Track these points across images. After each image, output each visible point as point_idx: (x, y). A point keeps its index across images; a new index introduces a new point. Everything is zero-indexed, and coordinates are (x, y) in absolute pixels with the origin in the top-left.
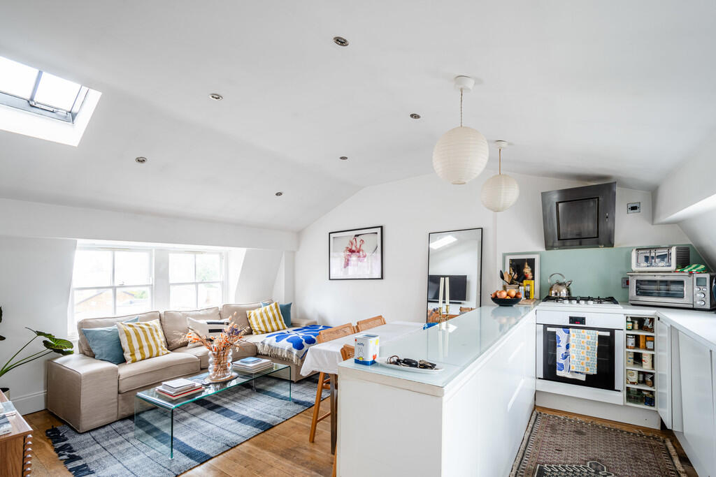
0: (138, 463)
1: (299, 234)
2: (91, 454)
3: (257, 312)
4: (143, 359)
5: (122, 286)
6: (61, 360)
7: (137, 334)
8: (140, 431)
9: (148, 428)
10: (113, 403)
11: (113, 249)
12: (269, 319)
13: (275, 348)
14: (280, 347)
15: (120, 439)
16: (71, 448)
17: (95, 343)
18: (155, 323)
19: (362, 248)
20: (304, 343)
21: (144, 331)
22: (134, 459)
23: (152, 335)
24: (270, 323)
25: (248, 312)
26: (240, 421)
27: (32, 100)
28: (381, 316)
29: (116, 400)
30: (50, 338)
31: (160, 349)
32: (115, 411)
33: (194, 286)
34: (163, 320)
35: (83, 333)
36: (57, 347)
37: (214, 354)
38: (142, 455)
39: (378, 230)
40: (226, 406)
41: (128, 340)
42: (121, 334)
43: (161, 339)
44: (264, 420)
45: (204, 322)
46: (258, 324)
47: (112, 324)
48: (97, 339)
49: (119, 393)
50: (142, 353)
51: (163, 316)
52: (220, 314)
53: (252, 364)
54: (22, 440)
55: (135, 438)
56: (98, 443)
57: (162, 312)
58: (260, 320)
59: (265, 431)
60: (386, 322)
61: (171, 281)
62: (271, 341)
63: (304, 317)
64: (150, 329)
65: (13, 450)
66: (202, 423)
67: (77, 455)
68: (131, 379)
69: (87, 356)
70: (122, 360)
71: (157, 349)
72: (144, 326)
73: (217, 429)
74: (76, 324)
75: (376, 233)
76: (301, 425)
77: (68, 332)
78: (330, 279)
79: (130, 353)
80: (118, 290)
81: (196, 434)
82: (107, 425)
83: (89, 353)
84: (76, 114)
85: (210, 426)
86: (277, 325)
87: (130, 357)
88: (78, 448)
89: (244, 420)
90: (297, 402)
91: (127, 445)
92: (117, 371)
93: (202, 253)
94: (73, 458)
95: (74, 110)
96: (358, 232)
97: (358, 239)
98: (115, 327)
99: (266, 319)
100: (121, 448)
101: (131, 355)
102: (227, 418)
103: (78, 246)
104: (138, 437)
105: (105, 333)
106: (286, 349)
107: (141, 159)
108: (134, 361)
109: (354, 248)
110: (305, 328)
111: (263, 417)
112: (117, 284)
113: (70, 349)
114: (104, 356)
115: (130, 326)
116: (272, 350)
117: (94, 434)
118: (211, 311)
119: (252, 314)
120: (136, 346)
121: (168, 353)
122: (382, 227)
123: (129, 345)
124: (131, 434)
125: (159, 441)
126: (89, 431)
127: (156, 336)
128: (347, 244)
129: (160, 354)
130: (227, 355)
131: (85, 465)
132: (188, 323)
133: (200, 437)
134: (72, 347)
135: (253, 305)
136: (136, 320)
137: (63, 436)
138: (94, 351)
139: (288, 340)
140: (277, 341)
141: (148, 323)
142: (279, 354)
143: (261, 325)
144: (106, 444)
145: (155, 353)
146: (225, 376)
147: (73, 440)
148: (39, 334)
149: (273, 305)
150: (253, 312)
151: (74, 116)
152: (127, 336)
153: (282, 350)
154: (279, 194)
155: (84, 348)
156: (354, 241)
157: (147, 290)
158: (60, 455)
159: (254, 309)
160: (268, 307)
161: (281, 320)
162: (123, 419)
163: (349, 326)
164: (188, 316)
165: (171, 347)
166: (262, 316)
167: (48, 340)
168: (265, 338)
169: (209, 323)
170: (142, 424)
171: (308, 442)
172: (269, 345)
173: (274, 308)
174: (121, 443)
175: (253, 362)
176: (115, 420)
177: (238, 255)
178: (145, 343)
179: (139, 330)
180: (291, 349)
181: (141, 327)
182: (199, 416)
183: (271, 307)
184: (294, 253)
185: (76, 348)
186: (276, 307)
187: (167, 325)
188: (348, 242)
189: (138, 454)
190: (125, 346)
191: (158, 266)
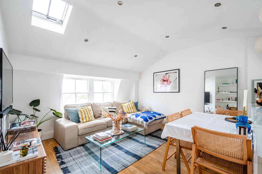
0: (87, 170)
1: (140, 74)
2: (69, 162)
3: (126, 105)
4: (86, 122)
5: (78, 93)
6: (58, 120)
7: (84, 112)
8: (86, 153)
9: (89, 151)
10: (76, 139)
11: (75, 79)
12: (130, 108)
13: (136, 120)
14: (138, 120)
15: (79, 156)
16: (62, 157)
17: (70, 114)
18: (90, 107)
19: (169, 79)
20: (148, 119)
21: (87, 111)
22: (86, 167)
23: (89, 112)
24: (131, 109)
25: (122, 105)
26: (126, 153)
27: (48, 15)
28: (189, 109)
29: (77, 138)
30: (55, 112)
31: (92, 118)
32: (77, 142)
33: (102, 94)
34: (92, 107)
35: (66, 110)
36: (57, 115)
37: (115, 122)
38: (88, 165)
39: (177, 71)
40: (118, 144)
41: (81, 114)
42: (79, 111)
43: (92, 114)
44: (137, 154)
45: (107, 108)
46: (126, 110)
47: (75, 107)
48: (70, 113)
49: (78, 135)
50: (86, 119)
51: (92, 105)
52: (112, 105)
53: (130, 127)
54: (42, 160)
55: (85, 156)
56: (71, 156)
57: (92, 103)
58: (127, 108)
59: (138, 160)
60: (192, 112)
61: (94, 92)
62: (133, 117)
63: (143, 107)
64: (89, 110)
65: (38, 165)
66: (110, 152)
67: (64, 161)
68: (82, 130)
69: (67, 119)
70: (79, 122)
71: (91, 118)
72: (86, 109)
73: (117, 156)
74: (63, 107)
75: (176, 72)
76: (154, 159)
77: (61, 110)
78: (154, 92)
79: (82, 119)
80: (77, 94)
81: (109, 157)
82: (74, 148)
83: (68, 118)
84: (63, 21)
85: (114, 154)
86: (133, 110)
87: (82, 121)
88: (64, 158)
89: (127, 152)
90: (149, 146)
91: (82, 159)
92: (78, 126)
93: (105, 81)
94: (62, 163)
95: (62, 20)
96: (167, 72)
97: (167, 75)
98: (76, 108)
99: (129, 107)
100: (80, 160)
101: (82, 120)
102: (120, 151)
103: (64, 77)
104: (86, 155)
105: (73, 111)
106: (141, 121)
107: (86, 40)
108: (83, 122)
109: (165, 79)
110: (145, 112)
111: (135, 152)
112: (76, 92)
113: (61, 116)
114: (73, 120)
115: (82, 108)
116: (134, 121)
117: (70, 151)
118: (109, 104)
119: (124, 106)
120: (84, 116)
121: (95, 120)
122: (179, 69)
123: (81, 116)
124: (83, 154)
125: (95, 159)
126: (68, 150)
127: (91, 113)
128: (162, 77)
129: (92, 120)
130: (120, 123)
131: (67, 167)
132: (102, 108)
133: (111, 159)
134: (62, 115)
135: (124, 102)
136: (83, 106)
137: (59, 151)
138: (69, 117)
139: (141, 117)
140: (136, 117)
141: (88, 107)
142: (137, 123)
143: (127, 110)
144: (74, 157)
145: (90, 120)
146: (119, 132)
147: (63, 153)
148: (52, 110)
149: (131, 102)
150: (124, 105)
151: (62, 22)
152: (81, 112)
153: (139, 121)
154: (136, 56)
155: (66, 116)
156: (165, 76)
157: (87, 94)
158: (58, 160)
159: (124, 103)
160: (130, 103)
161: (135, 108)
162: (80, 146)
163: (178, 113)
164: (101, 105)
165: (96, 117)
166: (127, 107)
167: (54, 112)
168: (131, 116)
169: (109, 108)
170: (87, 149)
171: (161, 170)
172: (133, 119)
173: (132, 103)
174: (80, 157)
175: (130, 126)
176: (77, 146)
177: (118, 82)
178: (87, 116)
179: (85, 110)
180: (143, 121)
181: (85, 109)
182: (108, 148)
183: (131, 103)
184: (138, 81)
185: (63, 116)
186: (133, 103)
187: (94, 108)
188: (162, 76)
189: (87, 165)
190: (80, 116)
191: (90, 86)
